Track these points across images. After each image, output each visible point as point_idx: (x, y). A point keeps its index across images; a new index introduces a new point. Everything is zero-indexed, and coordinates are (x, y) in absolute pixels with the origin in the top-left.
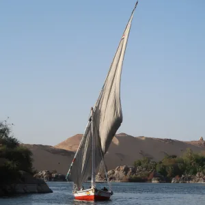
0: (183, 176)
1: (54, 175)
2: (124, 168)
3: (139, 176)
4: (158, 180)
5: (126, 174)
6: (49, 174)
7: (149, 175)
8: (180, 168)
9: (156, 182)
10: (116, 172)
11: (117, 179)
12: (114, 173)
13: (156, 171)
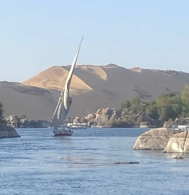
0: (177, 119)
1: (23, 121)
2: (106, 110)
3: (124, 120)
4: (148, 125)
5: (109, 118)
6: (17, 119)
7: (136, 119)
8: (174, 109)
9: (145, 126)
10: (97, 115)
11: (99, 124)
12: (95, 117)
13: (145, 114)
